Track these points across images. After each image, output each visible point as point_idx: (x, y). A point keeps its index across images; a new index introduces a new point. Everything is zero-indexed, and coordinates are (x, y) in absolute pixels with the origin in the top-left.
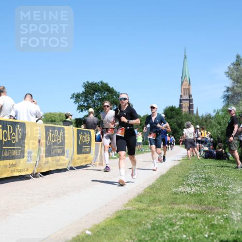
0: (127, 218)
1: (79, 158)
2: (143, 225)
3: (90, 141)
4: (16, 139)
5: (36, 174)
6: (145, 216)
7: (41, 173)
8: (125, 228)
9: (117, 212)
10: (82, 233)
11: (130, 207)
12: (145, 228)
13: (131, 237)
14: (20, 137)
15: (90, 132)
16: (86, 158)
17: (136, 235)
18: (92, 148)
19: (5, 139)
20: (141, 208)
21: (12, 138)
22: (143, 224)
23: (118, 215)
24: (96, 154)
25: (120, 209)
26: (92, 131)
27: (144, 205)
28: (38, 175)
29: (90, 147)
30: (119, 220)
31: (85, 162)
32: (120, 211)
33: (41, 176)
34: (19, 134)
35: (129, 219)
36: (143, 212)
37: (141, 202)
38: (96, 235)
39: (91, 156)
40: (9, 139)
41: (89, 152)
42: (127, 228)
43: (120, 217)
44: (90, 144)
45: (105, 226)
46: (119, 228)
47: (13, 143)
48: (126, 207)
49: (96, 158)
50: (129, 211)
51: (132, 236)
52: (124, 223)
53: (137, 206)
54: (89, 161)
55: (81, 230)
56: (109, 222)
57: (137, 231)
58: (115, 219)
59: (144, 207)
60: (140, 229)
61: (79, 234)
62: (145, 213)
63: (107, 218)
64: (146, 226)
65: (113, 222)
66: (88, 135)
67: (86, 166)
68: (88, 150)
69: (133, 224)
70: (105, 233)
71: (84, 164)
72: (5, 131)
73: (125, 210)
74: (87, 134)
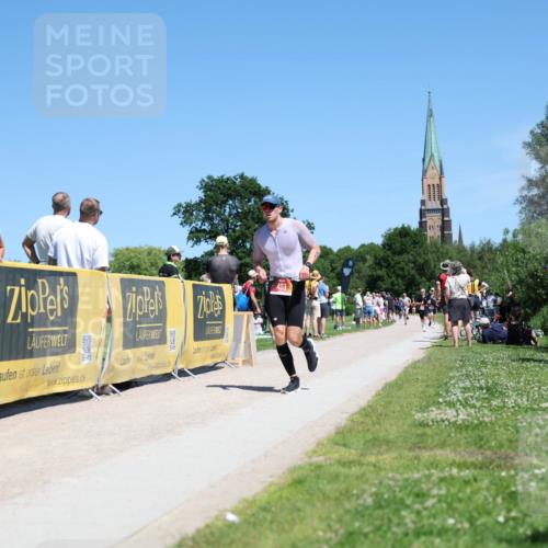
0: (317, 483)
1: (199, 349)
2: (354, 499)
3: (223, 311)
4: (56, 310)
5: (104, 387)
6: (358, 478)
7: (115, 385)
8: (314, 505)
9: (293, 470)
10: (217, 518)
11: (321, 458)
12: (360, 505)
13: (329, 526)
14: (66, 306)
15: (220, 290)
16: (214, 348)
17: (340, 520)
18: (226, 326)
19: (33, 310)
20: (346, 460)
21: (49, 307)
22: (353, 495)
23: (295, 476)
24: (237, 339)
25: (299, 463)
26: (227, 288)
27: (353, 451)
28: (107, 390)
29: (223, 325)
30: (299, 487)
31: (213, 356)
32: (301, 467)
33: (114, 392)
34: (63, 299)
35: (321, 486)
36: (350, 467)
37: (345, 445)
38: (249, 523)
39: (225, 344)
40: (42, 310)
41: (221, 336)
42: (319, 505)
43: (299, 482)
44: (222, 316)
45: (269, 503)
46: (300, 505)
47: (52, 318)
48: (310, 457)
49: (236, 348)
50: (319, 467)
51: (332, 523)
52: (311, 495)
53: (336, 456)
54: (220, 355)
55: (214, 513)
56: (275, 492)
57: (341, 511)
58: (290, 485)
59: (351, 458)
60: (348, 506)
61: (208, 521)
62: (355, 470)
63: (271, 484)
64: (361, 501)
65: (285, 493)
66: (218, 297)
67: (213, 368)
68: (217, 330)
69: (332, 495)
70: (269, 517)
71: (209, 362)
72: (32, 292)
73: (311, 465)
74: (215, 294)
